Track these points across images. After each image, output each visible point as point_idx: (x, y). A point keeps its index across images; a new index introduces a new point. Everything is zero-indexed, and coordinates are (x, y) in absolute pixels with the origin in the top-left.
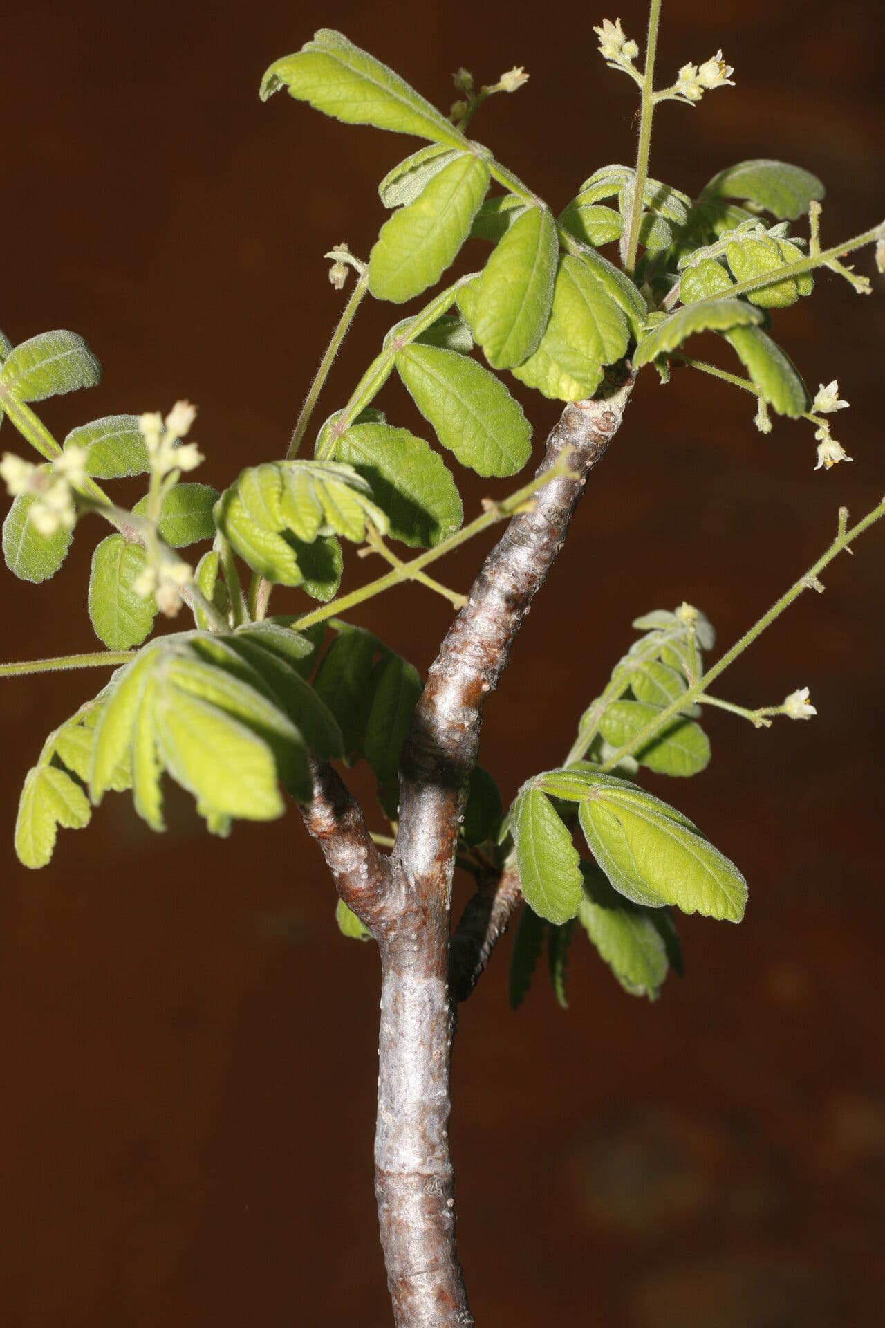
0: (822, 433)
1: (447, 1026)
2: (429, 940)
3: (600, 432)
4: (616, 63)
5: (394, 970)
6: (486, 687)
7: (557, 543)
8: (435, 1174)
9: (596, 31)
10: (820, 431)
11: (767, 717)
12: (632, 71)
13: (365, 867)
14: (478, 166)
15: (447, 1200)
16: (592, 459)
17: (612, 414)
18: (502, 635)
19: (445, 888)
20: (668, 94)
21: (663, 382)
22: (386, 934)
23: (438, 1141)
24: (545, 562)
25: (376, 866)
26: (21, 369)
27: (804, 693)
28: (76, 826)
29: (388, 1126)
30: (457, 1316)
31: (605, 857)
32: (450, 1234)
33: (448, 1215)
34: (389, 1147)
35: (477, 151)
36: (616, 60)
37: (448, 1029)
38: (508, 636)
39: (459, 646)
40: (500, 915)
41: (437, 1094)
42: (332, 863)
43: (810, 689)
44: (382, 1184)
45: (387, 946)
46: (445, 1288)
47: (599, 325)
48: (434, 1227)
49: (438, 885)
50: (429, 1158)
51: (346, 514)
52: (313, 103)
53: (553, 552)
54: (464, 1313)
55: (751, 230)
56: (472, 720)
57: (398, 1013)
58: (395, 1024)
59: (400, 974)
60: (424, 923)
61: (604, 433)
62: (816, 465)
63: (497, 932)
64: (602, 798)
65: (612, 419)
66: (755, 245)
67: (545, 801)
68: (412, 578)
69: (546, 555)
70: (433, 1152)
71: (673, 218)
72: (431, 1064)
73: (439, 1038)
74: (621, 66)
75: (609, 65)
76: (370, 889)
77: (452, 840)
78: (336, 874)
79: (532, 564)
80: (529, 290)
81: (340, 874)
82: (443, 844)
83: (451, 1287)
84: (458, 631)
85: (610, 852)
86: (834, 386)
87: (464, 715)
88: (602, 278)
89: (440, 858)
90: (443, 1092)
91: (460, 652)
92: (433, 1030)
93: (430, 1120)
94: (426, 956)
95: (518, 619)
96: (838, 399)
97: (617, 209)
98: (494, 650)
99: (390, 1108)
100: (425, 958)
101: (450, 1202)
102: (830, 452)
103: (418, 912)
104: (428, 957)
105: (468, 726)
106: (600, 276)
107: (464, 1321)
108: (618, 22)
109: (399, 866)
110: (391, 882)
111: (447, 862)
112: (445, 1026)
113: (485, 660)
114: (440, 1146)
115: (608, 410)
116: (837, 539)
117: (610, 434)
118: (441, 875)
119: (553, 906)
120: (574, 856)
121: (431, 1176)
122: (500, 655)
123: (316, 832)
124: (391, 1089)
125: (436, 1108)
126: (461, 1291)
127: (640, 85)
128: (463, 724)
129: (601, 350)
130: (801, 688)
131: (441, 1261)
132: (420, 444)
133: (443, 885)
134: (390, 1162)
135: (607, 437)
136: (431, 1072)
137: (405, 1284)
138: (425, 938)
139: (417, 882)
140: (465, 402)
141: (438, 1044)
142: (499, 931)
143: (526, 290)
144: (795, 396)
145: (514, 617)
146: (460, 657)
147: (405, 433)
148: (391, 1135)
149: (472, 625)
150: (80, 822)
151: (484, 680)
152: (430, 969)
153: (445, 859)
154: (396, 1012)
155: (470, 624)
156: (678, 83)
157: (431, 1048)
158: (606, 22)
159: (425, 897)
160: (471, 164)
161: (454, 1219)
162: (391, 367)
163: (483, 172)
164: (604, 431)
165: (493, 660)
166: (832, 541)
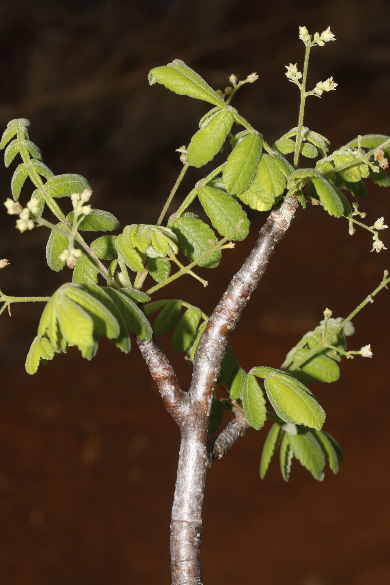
0: (375, 238)
1: (204, 464)
2: (198, 427)
3: (280, 228)
4: (292, 80)
5: (184, 438)
6: (229, 327)
7: (261, 272)
8: (193, 522)
9: (286, 67)
10: (375, 236)
11: (352, 355)
12: (297, 83)
13: (173, 394)
14: (229, 115)
15: (197, 534)
16: (276, 239)
17: (285, 221)
18: (237, 307)
19: (207, 407)
20: (311, 93)
21: (303, 208)
22: (181, 423)
23: (196, 510)
24: (256, 279)
25: (178, 394)
26: (52, 184)
27: (368, 347)
28: (47, 359)
29: (177, 501)
30: (195, 580)
31: (273, 401)
32: (197, 548)
33: (197, 540)
34: (176, 510)
35: (230, 109)
36: (292, 78)
37: (204, 465)
38: (240, 308)
39: (219, 310)
40: (241, 428)
41: (197, 490)
42: (161, 392)
43: (371, 345)
44: (172, 524)
45: (182, 428)
46: (191, 568)
47: (273, 181)
48: (190, 543)
49: (204, 405)
50: (191, 516)
51: (161, 244)
52: (166, 86)
53: (259, 275)
54: (198, 580)
55: (345, 151)
56: (222, 340)
57: (184, 456)
58: (183, 460)
59: (186, 440)
60: (196, 420)
61: (282, 228)
62: (372, 250)
63: (239, 434)
64: (273, 377)
65: (285, 223)
66: (345, 156)
67: (254, 378)
68: (187, 273)
69: (256, 276)
70: (193, 513)
71: (318, 146)
72: (195, 478)
73: (199, 468)
74: (293, 81)
75: (289, 80)
76: (175, 403)
77: (211, 388)
78: (162, 396)
79: (250, 279)
80: (246, 164)
81: (164, 396)
82: (207, 389)
83: (194, 569)
84: (220, 304)
85: (275, 399)
86: (382, 219)
87: (219, 338)
88: (279, 163)
89: (206, 394)
90: (200, 490)
91: (219, 312)
92: (197, 464)
93: (193, 500)
94: (197, 433)
95: (244, 301)
96: (384, 224)
97: (295, 140)
98: (233, 312)
99: (178, 494)
100: (196, 434)
101: (198, 535)
102: (378, 245)
103: (194, 414)
104: (197, 434)
105: (220, 342)
106: (278, 162)
107: (198, 583)
108: (295, 65)
109: (188, 396)
110: (184, 402)
111: (208, 397)
112: (203, 463)
113: (229, 316)
114: (197, 512)
115: (283, 219)
116: (382, 282)
117: (285, 230)
118: (205, 402)
119: (255, 421)
120: (263, 401)
121: (191, 523)
122: (235, 315)
123: (155, 378)
124: (179, 486)
125: (196, 496)
126: (199, 571)
127: (301, 89)
128: (218, 341)
129: (273, 191)
130: (368, 345)
131: (191, 558)
132: (206, 226)
133: (206, 406)
134: (176, 516)
135: (283, 230)
136: (195, 481)
137: (176, 565)
138: (196, 426)
139: (195, 403)
140: (223, 210)
141: (199, 470)
142: (240, 435)
143: (245, 164)
144: (338, 209)
145: (242, 300)
146: (219, 314)
147: (201, 222)
148: (177, 505)
149: (225, 302)
150: (49, 357)
151: (228, 324)
152: (198, 439)
153: (208, 395)
154: (184, 455)
155: (224, 302)
156: (315, 89)
157: (195, 471)
158: (291, 64)
159: (197, 409)
160: (227, 114)
161: (199, 542)
162: (196, 195)
163: (231, 117)
164: (282, 227)
165: (232, 317)
166: (380, 283)
